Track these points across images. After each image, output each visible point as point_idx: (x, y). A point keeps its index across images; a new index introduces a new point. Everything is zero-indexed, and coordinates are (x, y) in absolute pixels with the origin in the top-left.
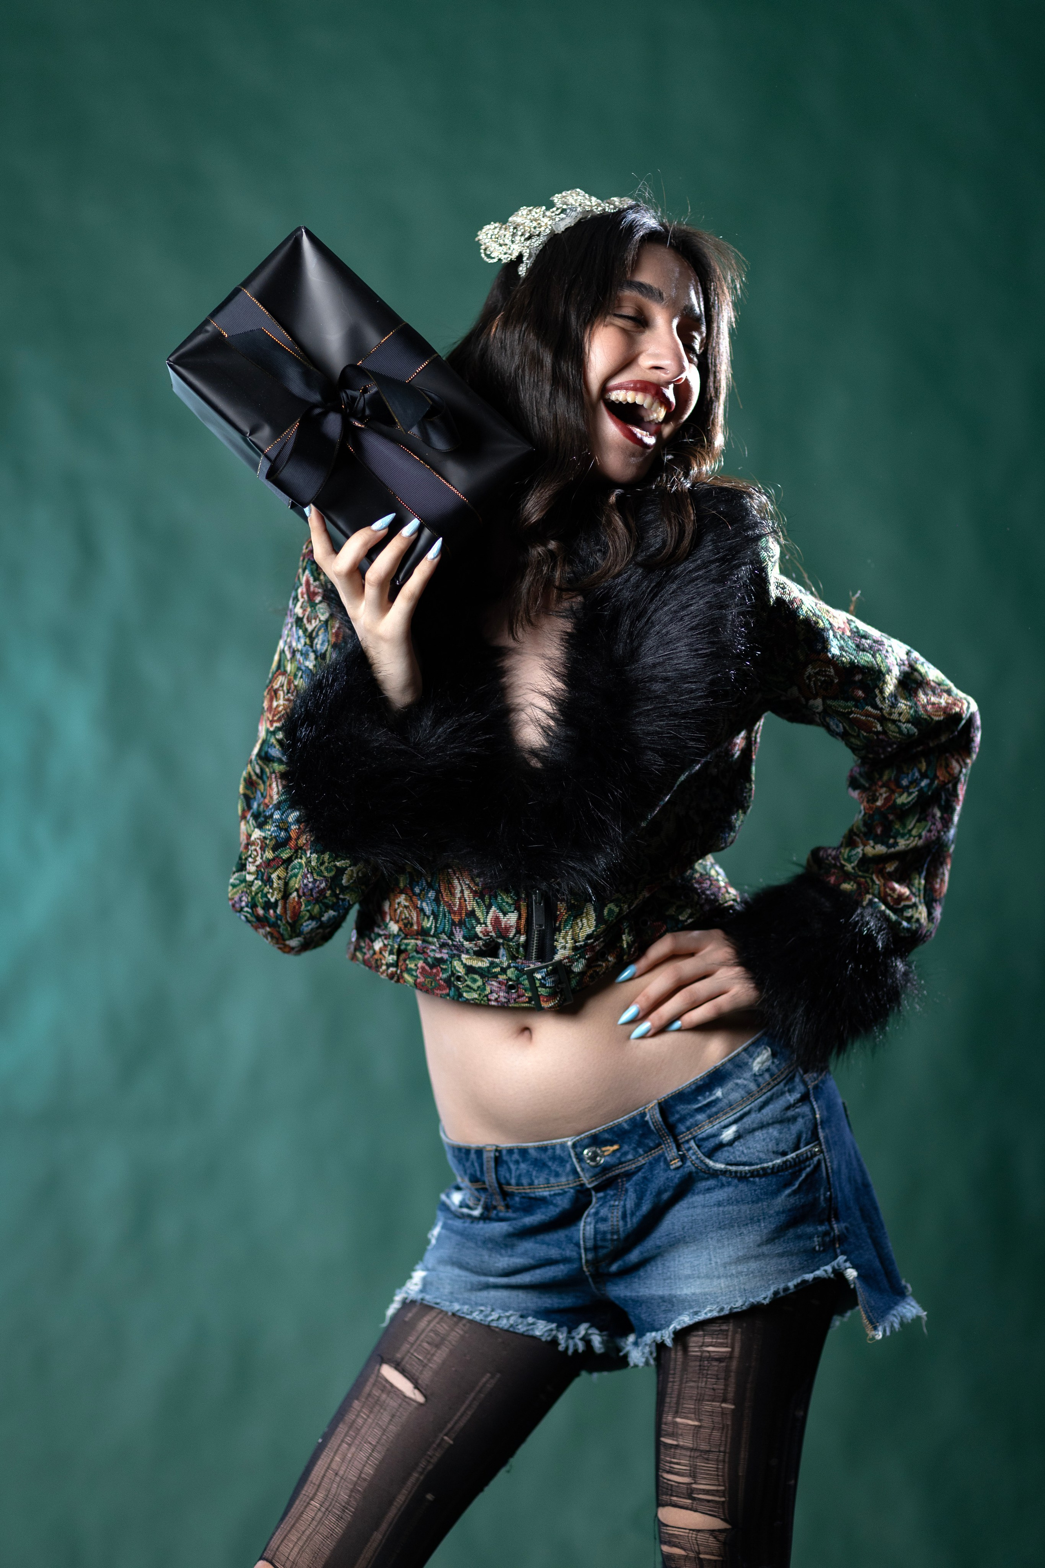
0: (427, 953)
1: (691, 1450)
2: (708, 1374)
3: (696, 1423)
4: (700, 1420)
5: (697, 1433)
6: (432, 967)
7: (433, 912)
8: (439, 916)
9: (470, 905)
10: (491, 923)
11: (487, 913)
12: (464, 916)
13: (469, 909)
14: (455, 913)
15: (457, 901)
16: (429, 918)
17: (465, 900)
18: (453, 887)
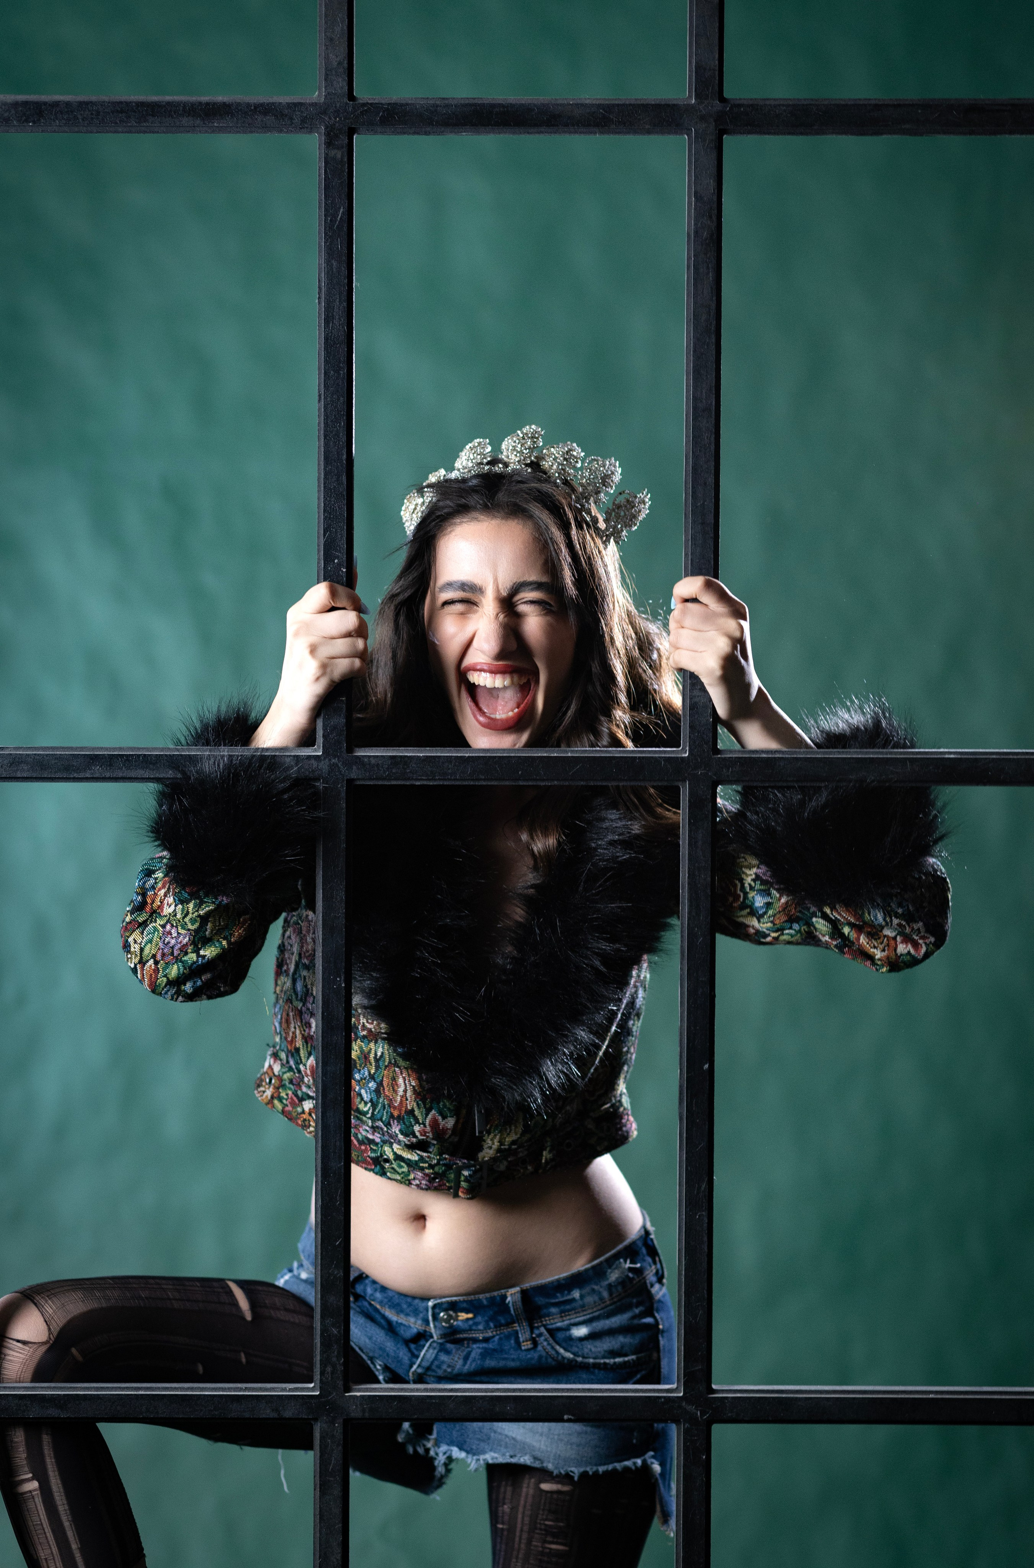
0: (359, 1130)
7: (371, 1101)
8: (377, 1105)
9: (411, 1104)
10: (430, 1125)
11: (427, 1115)
12: (403, 1112)
13: (409, 1108)
14: (395, 1108)
15: (399, 1098)
16: (366, 1103)
17: (407, 1100)
18: (397, 1085)
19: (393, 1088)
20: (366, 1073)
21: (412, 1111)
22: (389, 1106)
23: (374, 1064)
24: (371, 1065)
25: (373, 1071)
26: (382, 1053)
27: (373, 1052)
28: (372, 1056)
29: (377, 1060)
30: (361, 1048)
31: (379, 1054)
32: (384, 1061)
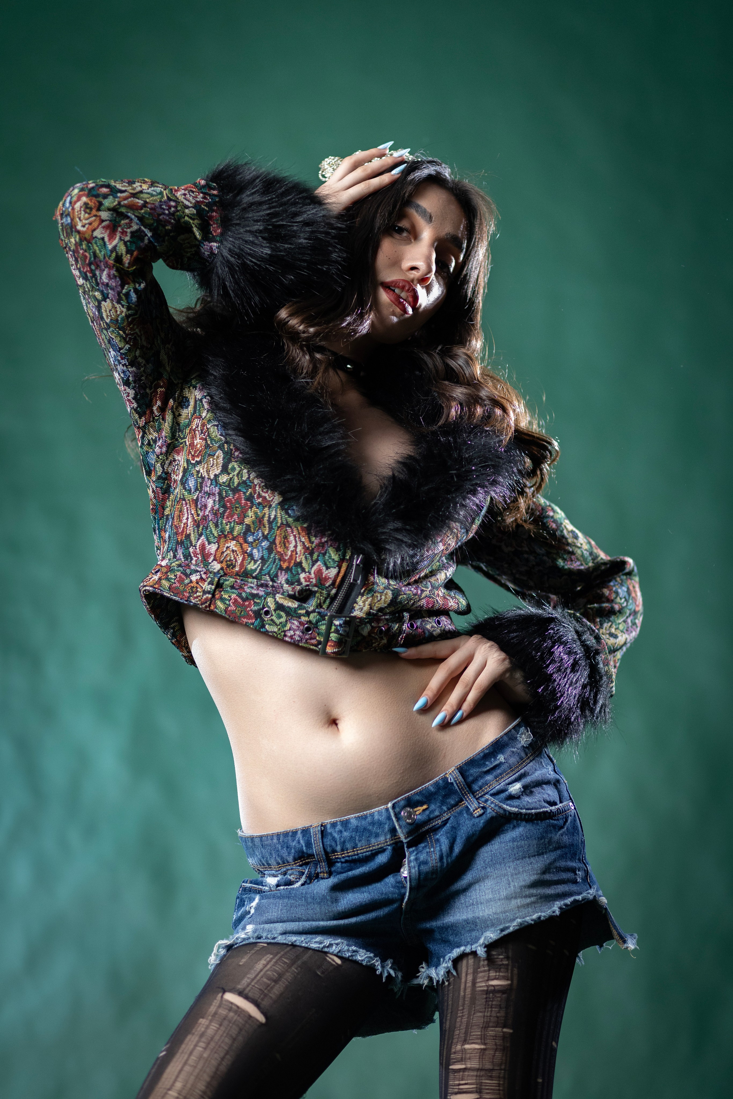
0: (244, 589)
1: (478, 1070)
2: (492, 1005)
3: (483, 1047)
4: (485, 1044)
5: (483, 1055)
6: (244, 600)
7: (262, 558)
8: (267, 561)
9: (300, 557)
10: (314, 573)
11: (313, 565)
12: (292, 564)
13: (298, 560)
14: (285, 561)
15: (289, 553)
16: (255, 562)
17: (297, 554)
18: (288, 542)
19: (285, 545)
20: (260, 535)
21: (300, 563)
22: (280, 560)
23: (267, 526)
24: (265, 527)
25: (266, 532)
26: (275, 516)
27: (267, 515)
28: (266, 519)
29: (270, 523)
30: (256, 513)
31: (272, 517)
32: (277, 523)
